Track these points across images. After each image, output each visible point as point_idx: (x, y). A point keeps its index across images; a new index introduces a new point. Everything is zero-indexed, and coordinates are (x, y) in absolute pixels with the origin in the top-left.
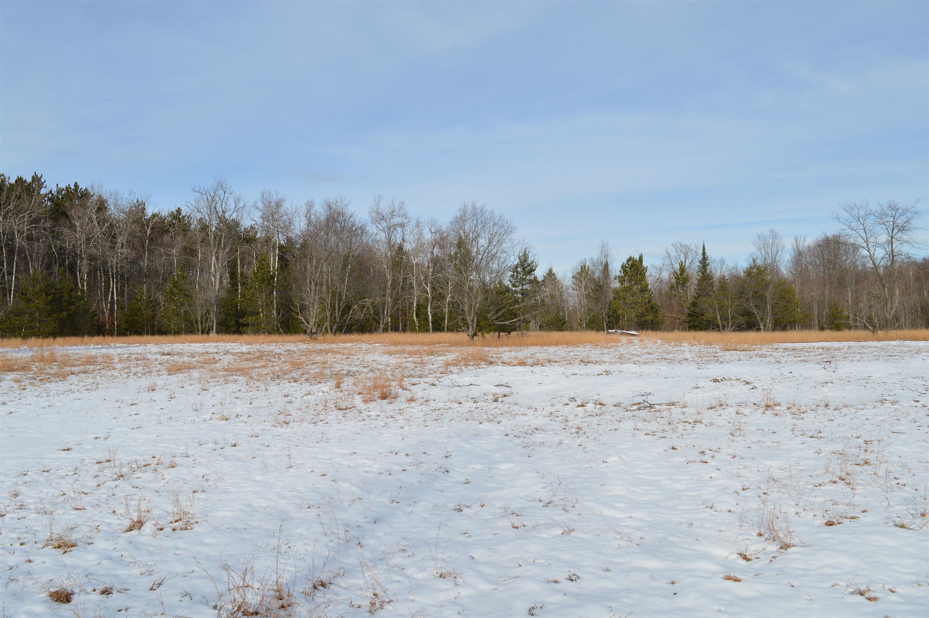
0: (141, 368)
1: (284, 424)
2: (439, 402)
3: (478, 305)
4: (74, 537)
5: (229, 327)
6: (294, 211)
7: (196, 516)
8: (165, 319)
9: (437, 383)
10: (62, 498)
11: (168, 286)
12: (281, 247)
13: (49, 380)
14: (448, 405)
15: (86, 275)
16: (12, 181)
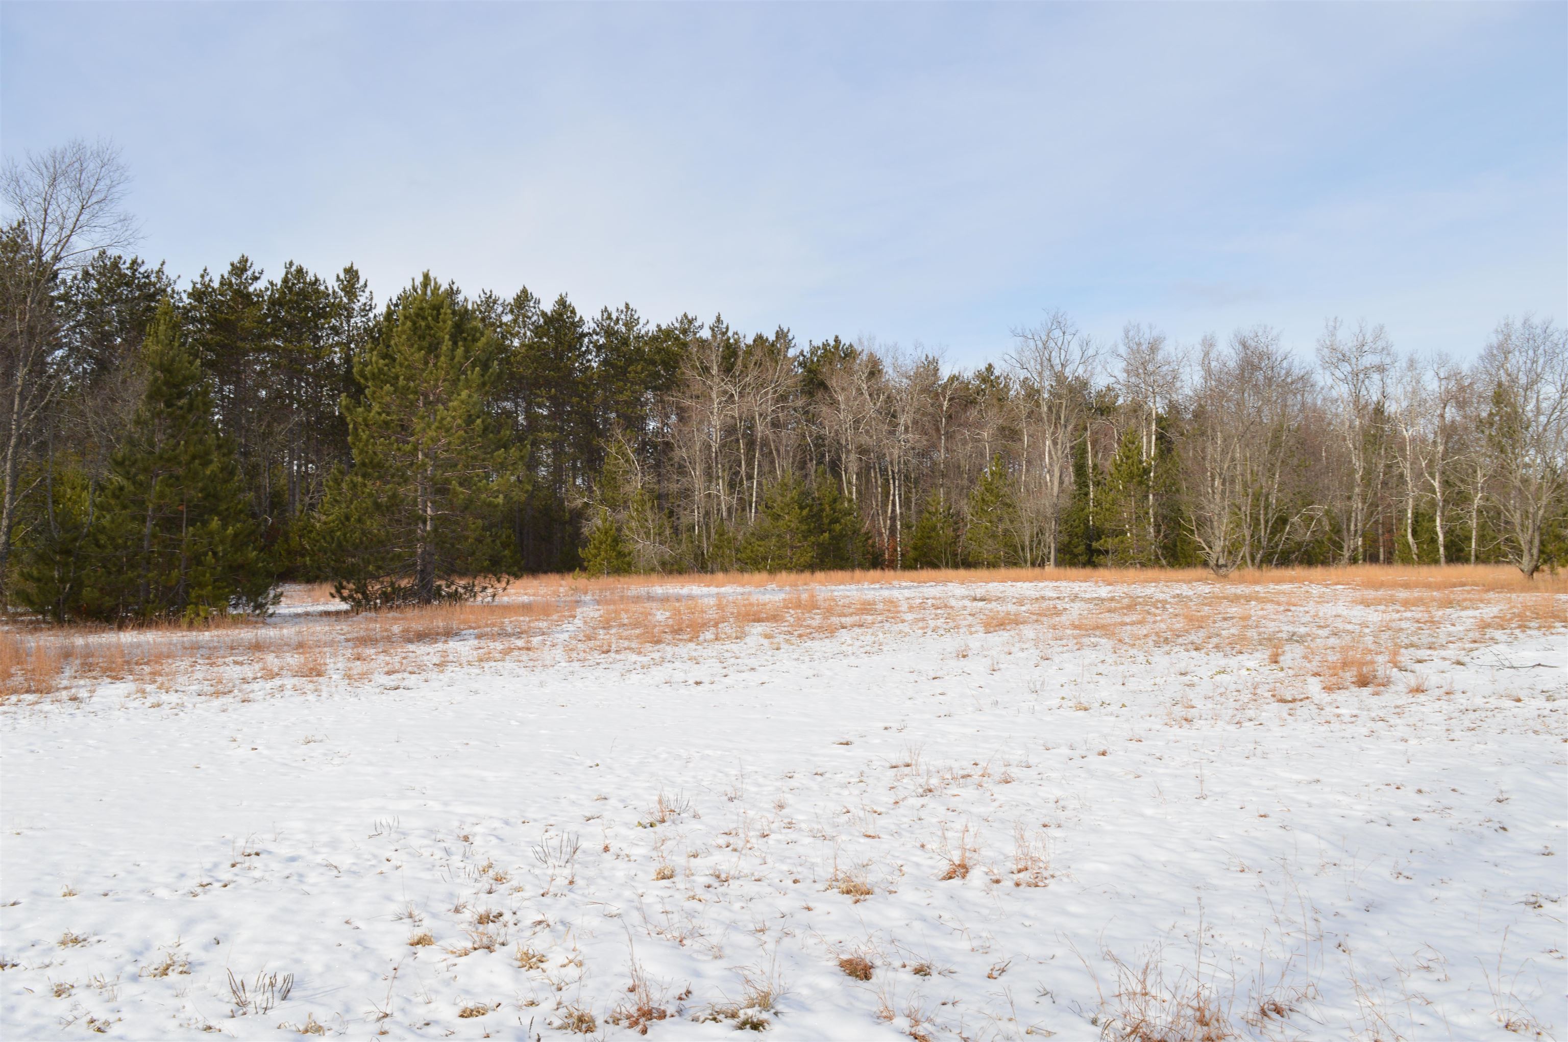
0: (942, 620)
1: (1184, 722)
2: (1474, 695)
3: (1541, 512)
4: (867, 879)
5: (1076, 556)
6: (1180, 355)
7: (1052, 866)
8: (973, 543)
9: (1466, 660)
10: (845, 817)
11: (977, 490)
12: (1160, 419)
13: (811, 636)
14: (1493, 702)
15: (855, 477)
16: (750, 341)
